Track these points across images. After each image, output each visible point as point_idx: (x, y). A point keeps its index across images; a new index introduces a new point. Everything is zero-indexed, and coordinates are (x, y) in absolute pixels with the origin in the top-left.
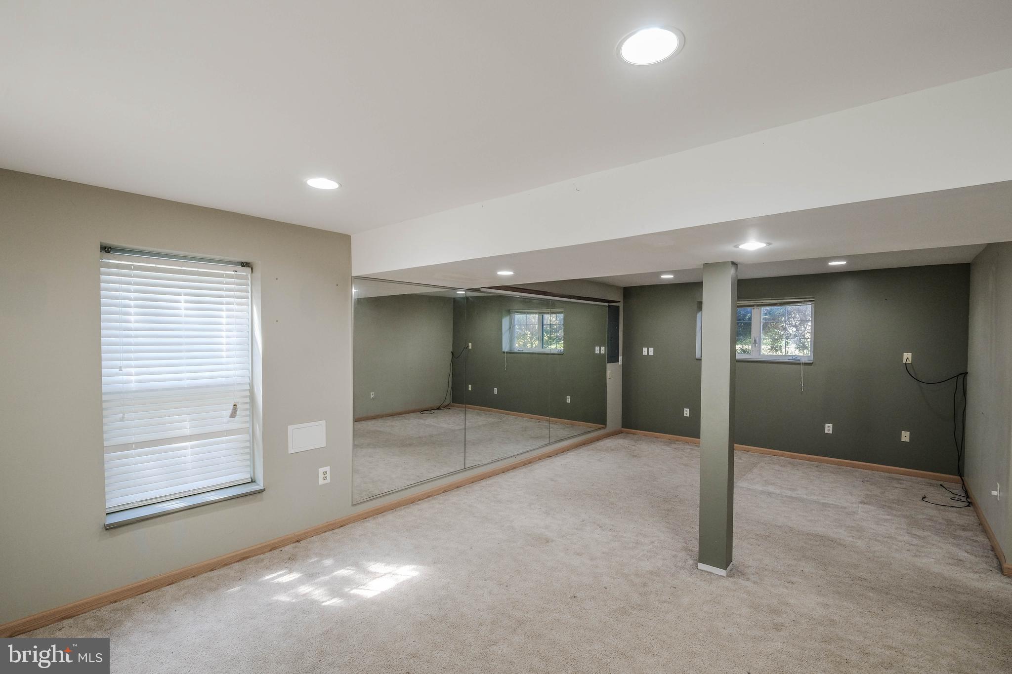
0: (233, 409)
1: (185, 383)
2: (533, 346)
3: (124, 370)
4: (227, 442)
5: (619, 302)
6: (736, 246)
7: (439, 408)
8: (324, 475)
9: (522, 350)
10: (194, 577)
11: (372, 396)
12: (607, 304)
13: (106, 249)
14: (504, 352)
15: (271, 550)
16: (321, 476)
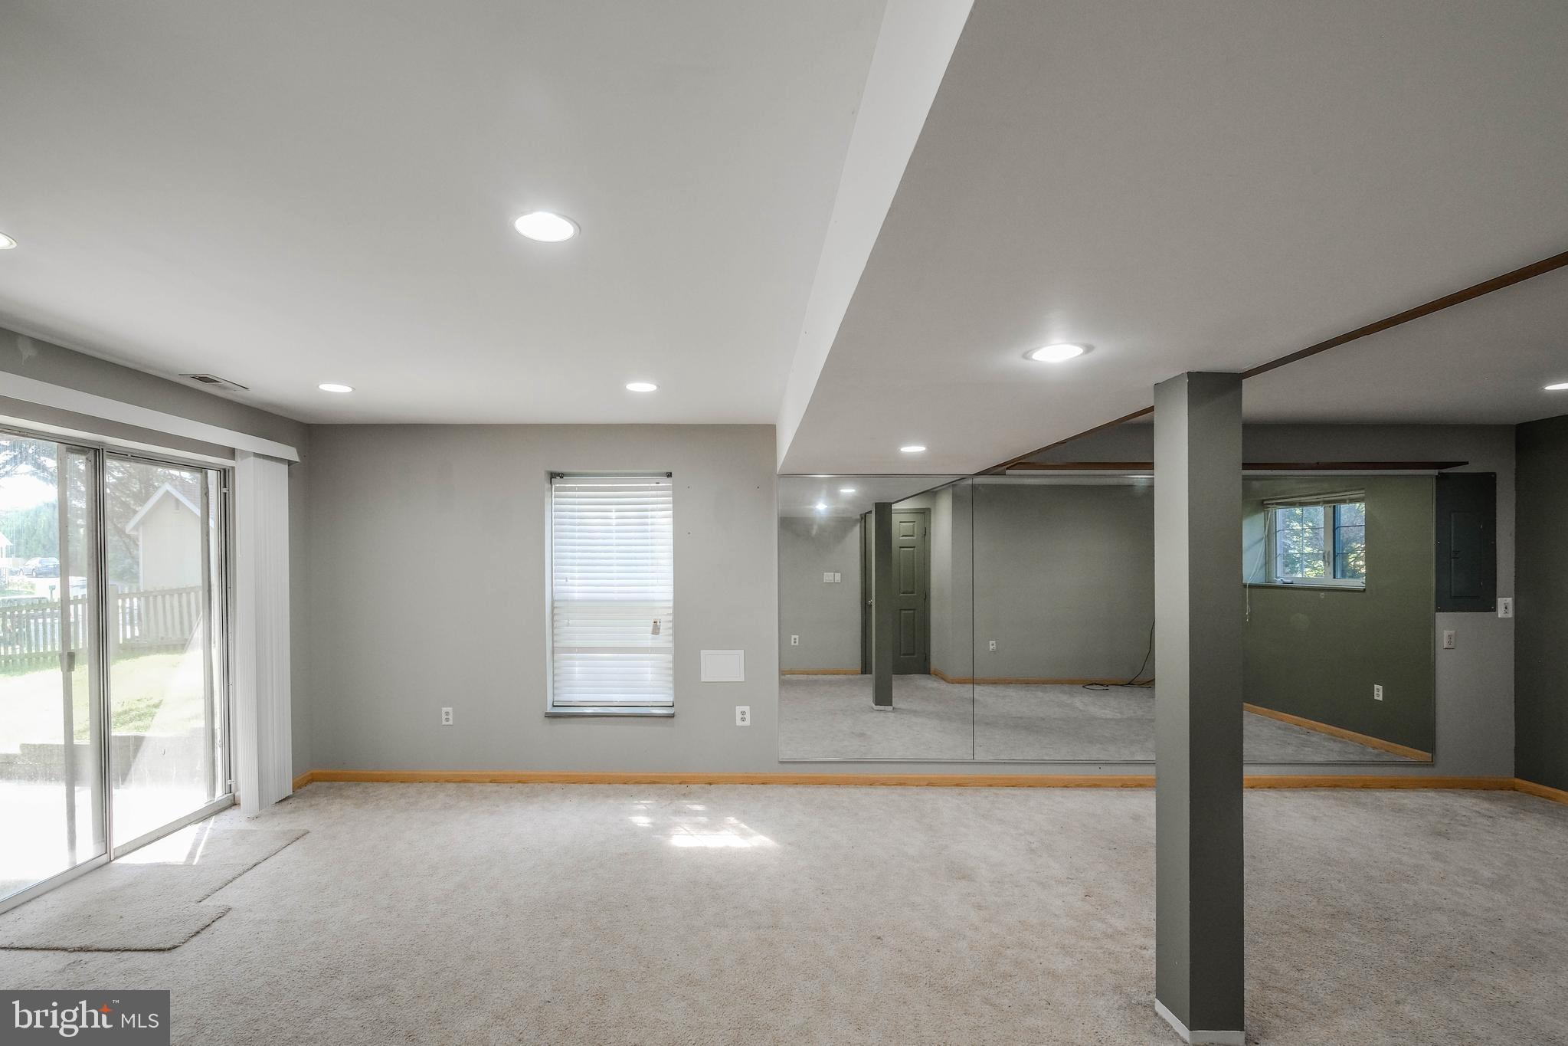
0: (654, 626)
1: (615, 596)
2: (1314, 572)
3: (570, 581)
4: (652, 659)
5: (1467, 463)
6: (1026, 356)
7: (1129, 684)
8: (743, 715)
9: (1289, 581)
10: (610, 784)
11: (991, 647)
12: (1435, 472)
13: (553, 476)
14: (1245, 586)
15: (680, 784)
16: (739, 716)
